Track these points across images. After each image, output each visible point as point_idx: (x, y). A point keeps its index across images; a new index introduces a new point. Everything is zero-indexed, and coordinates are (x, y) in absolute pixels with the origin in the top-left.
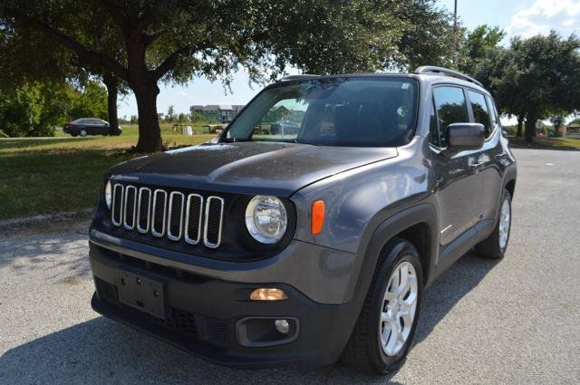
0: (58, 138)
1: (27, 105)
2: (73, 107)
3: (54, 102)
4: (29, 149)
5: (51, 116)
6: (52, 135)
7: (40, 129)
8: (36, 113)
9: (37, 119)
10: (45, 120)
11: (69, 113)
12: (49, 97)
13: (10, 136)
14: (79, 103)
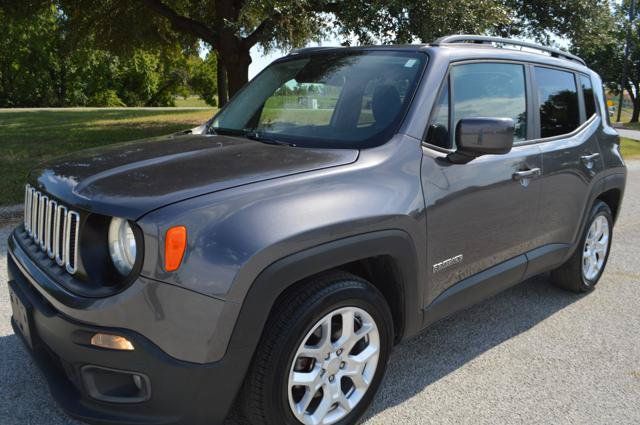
0: (179, 108)
1: (145, 73)
2: (192, 76)
3: (173, 70)
4: (126, 121)
5: (170, 85)
6: (173, 105)
7: (159, 99)
8: (154, 82)
9: (155, 88)
10: (164, 88)
11: (189, 83)
12: (168, 63)
13: (129, 105)
14: (199, 71)
